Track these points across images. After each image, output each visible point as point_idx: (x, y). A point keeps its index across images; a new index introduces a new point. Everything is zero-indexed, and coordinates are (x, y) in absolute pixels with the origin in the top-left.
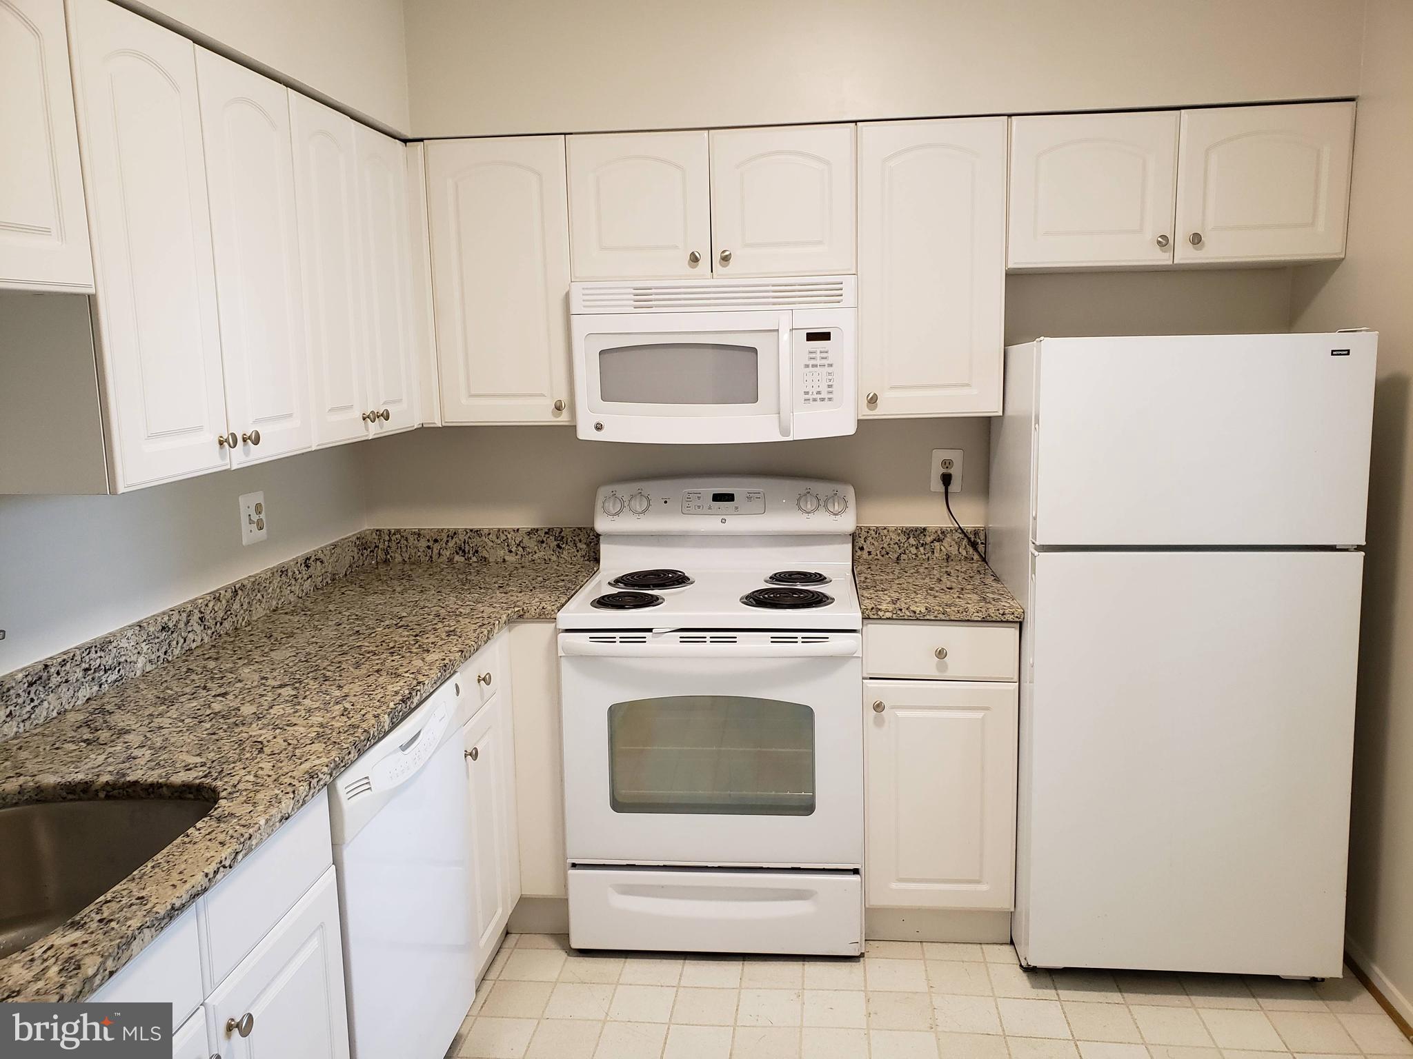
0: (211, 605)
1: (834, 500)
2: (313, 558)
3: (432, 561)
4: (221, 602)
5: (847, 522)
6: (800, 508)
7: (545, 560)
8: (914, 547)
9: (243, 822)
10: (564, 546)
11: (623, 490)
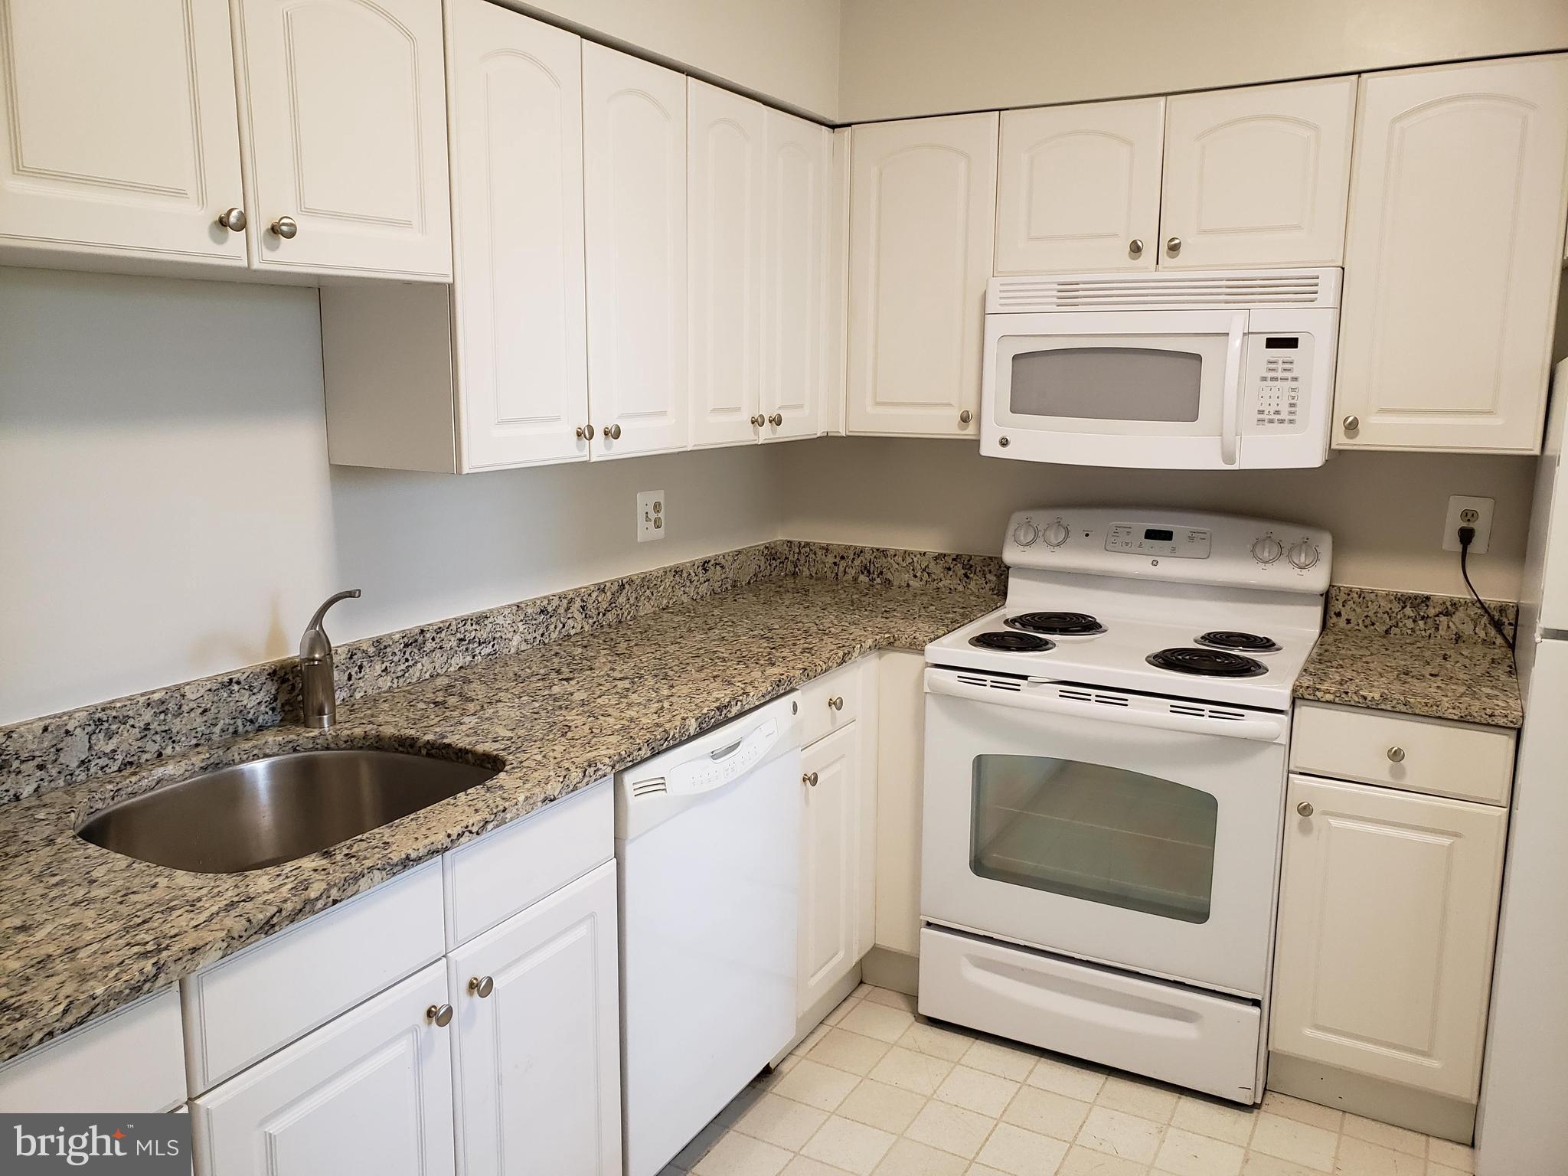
0: (594, 595)
1: (1301, 548)
2: (713, 562)
3: (837, 578)
4: (605, 593)
5: (1316, 579)
6: (1255, 557)
7: (950, 589)
8: (1411, 620)
9: (505, 795)
10: (972, 575)
11: (1041, 518)
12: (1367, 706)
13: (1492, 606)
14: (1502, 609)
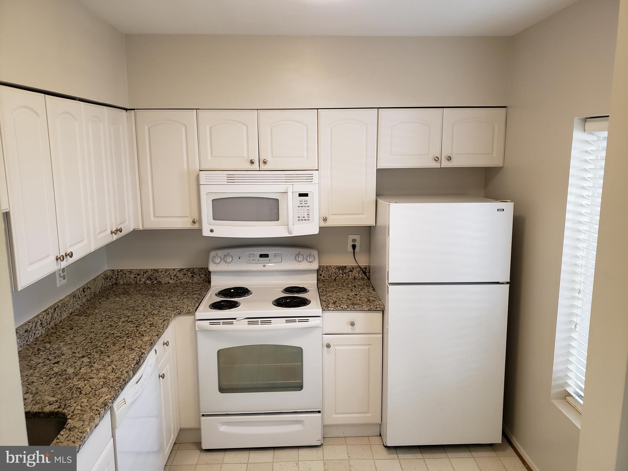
1: (310, 256)
2: (86, 288)
3: (136, 283)
5: (315, 265)
6: (296, 260)
7: (186, 282)
8: (341, 274)
10: (195, 276)
11: (221, 253)
12: (344, 310)
13: (363, 268)
14: (366, 268)
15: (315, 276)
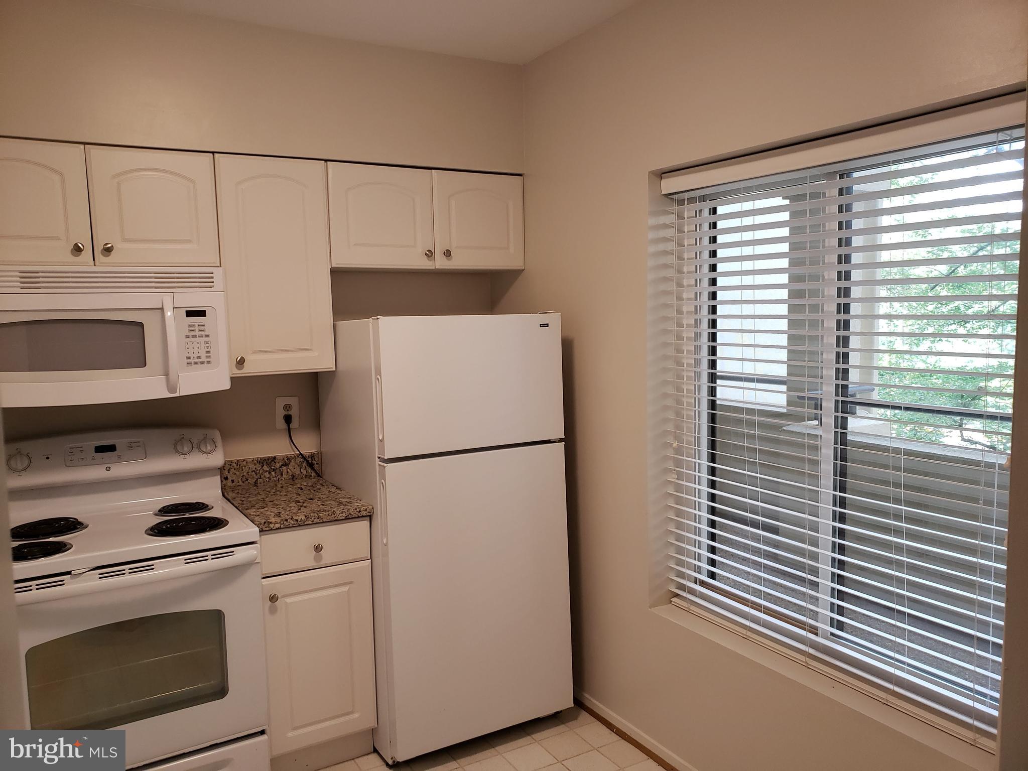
1: (206, 443)
5: (217, 459)
6: (177, 451)
8: (267, 473)
12: (300, 525)
13: (307, 456)
14: (312, 456)
15: (217, 479)
